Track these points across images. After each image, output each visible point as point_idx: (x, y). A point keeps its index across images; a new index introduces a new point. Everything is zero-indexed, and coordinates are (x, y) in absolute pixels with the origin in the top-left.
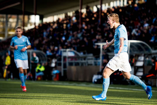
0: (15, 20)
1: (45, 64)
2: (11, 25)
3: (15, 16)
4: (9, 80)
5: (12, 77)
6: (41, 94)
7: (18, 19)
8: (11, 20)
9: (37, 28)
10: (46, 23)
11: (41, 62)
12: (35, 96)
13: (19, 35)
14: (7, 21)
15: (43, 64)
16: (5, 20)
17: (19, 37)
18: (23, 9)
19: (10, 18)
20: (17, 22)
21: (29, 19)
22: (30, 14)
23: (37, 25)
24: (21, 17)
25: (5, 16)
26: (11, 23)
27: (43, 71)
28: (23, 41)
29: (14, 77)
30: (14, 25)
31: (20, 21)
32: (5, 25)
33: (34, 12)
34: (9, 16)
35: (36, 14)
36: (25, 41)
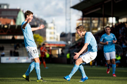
0: (97, 21)
1: (121, 54)
2: (94, 25)
3: (97, 19)
4: (94, 66)
5: (96, 64)
6: (120, 77)
7: (99, 20)
8: (94, 22)
9: (114, 27)
10: (121, 23)
11: (118, 53)
12: (115, 79)
13: (108, 33)
14: (91, 22)
15: (120, 54)
16: (89, 21)
17: (108, 34)
18: (103, 13)
19: (94, 20)
20: (99, 23)
21: (108, 20)
22: (108, 16)
23: (114, 25)
24: (101, 19)
25: (89, 18)
26: (94, 23)
27: (119, 60)
28: (112, 38)
29: (97, 65)
30: (96, 25)
31: (101, 22)
32: (90, 25)
33: (112, 15)
34: (92, 18)
35: (113, 17)
36: (113, 38)
